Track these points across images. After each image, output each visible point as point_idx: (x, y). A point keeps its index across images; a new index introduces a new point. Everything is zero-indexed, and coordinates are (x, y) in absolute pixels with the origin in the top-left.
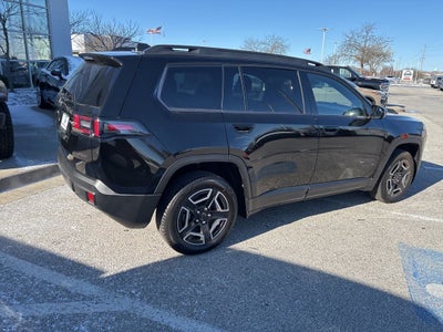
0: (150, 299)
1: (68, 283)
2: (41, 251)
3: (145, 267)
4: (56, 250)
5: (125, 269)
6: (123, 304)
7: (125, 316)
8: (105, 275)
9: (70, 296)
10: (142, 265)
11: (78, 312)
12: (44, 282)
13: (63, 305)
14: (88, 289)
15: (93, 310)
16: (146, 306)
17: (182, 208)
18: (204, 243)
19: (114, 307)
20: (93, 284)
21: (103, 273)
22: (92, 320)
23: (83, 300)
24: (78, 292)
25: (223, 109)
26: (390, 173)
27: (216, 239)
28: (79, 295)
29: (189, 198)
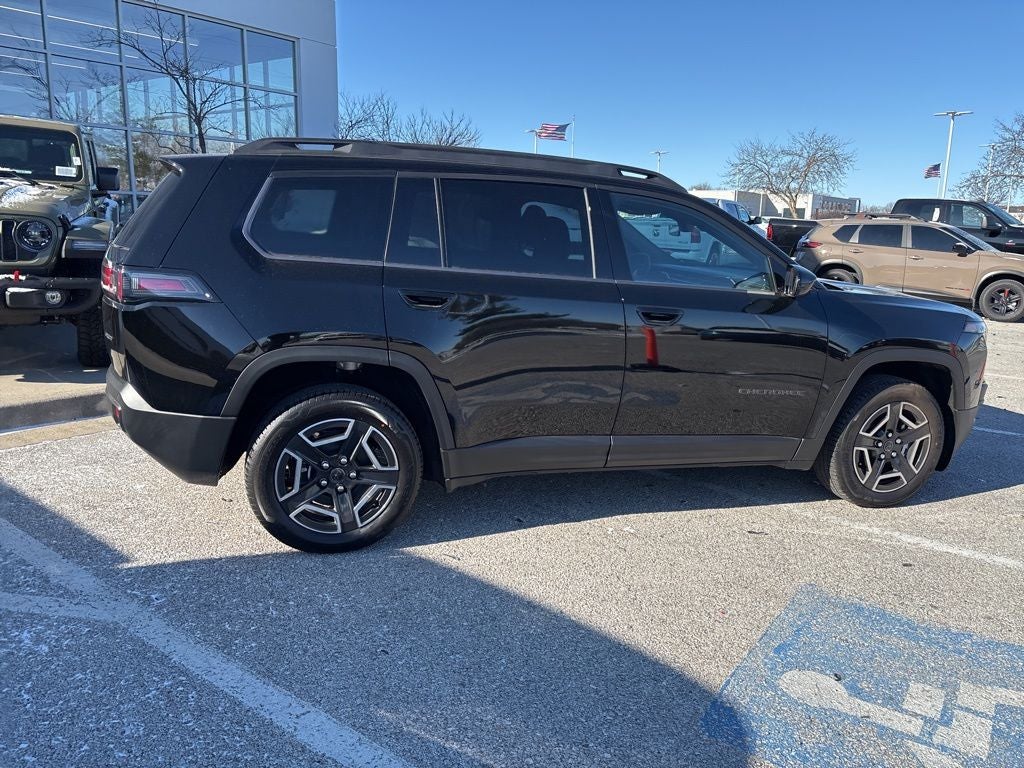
0: (174, 612)
1: (56, 568)
2: (54, 516)
3: (211, 561)
4: (82, 519)
5: (170, 560)
6: (121, 612)
7: (109, 630)
8: (127, 566)
9: (45, 584)
10: (207, 556)
11: (37, 611)
12: (23, 562)
13: (21, 598)
14: (83, 580)
15: (62, 612)
16: (156, 621)
17: (285, 450)
18: (339, 531)
19: (102, 615)
20: (97, 575)
21: (128, 561)
22: (49, 626)
23: (61, 596)
24: (62, 583)
25: (388, 261)
26: (861, 432)
27: (368, 527)
28: (60, 587)
29: (301, 434)
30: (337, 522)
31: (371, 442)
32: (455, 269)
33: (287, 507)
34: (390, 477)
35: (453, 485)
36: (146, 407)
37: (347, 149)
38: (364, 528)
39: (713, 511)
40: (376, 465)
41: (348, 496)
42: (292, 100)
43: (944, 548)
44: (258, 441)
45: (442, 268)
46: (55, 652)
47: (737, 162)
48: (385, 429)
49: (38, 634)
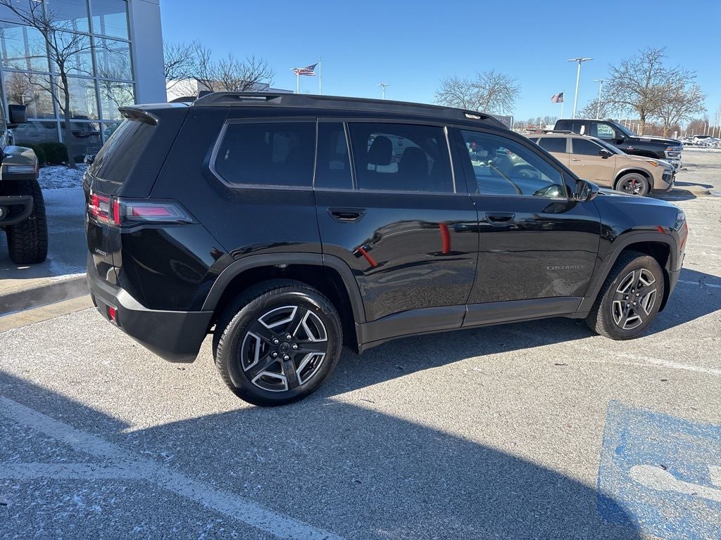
0: (185, 464)
1: (74, 438)
2: (50, 393)
3: (193, 421)
4: (72, 393)
5: (161, 423)
6: (145, 470)
7: (143, 486)
8: (130, 430)
9: (71, 454)
10: (188, 417)
11: (76, 477)
12: (42, 435)
13: (57, 467)
14: (100, 446)
15: (97, 476)
16: (175, 475)
17: (249, 333)
18: (287, 389)
19: (129, 474)
20: (109, 440)
21: (128, 426)
22: (92, 489)
23: (89, 461)
24: (86, 451)
25: (316, 186)
26: (617, 291)
27: (307, 384)
28: (84, 454)
29: (260, 320)
30: (285, 382)
31: (308, 322)
32: (362, 191)
33: (249, 375)
34: (321, 347)
35: (362, 348)
36: (140, 307)
37: (278, 101)
38: (303, 385)
39: (524, 351)
40: (312, 338)
41: (291, 363)
42: (127, 45)
43: (678, 366)
44: (228, 327)
45: (353, 190)
46: (107, 510)
47: (443, 92)
48: (319, 312)
49: (86, 496)
